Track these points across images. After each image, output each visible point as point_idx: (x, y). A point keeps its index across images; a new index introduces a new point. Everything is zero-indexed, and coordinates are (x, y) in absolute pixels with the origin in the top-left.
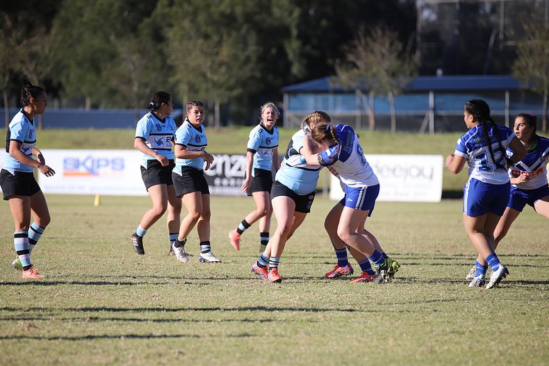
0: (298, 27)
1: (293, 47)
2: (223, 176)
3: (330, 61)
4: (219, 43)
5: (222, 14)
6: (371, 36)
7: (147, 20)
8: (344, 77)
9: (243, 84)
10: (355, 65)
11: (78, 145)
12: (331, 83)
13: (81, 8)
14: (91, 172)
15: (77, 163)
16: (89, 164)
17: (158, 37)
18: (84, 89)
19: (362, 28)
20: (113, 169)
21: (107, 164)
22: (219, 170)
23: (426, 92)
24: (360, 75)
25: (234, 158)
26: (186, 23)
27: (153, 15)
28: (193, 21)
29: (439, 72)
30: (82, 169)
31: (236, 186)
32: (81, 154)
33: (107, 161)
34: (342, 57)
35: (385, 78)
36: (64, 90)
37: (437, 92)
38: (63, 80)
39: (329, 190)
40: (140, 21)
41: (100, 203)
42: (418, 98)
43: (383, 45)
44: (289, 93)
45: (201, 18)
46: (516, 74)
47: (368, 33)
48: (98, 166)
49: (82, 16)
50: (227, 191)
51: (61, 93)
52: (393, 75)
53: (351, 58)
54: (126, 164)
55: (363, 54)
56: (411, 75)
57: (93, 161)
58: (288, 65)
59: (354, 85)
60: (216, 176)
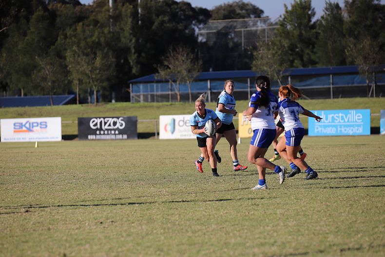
0: (134, 47)
1: (132, 58)
2: (101, 129)
3: (155, 66)
4: (95, 58)
5: (93, 42)
6: (176, 51)
7: (53, 47)
8: (163, 73)
9: (108, 79)
10: (168, 67)
11: (21, 115)
12: (156, 77)
13: (17, 42)
14: (29, 130)
15: (21, 125)
16: (28, 125)
17: (60, 56)
18: (20, 86)
19: (171, 47)
20: (41, 127)
21: (37, 126)
22: (99, 126)
23: (206, 80)
24: (172, 72)
25: (106, 119)
26: (75, 48)
27: (56, 44)
28: (78, 46)
29: (211, 70)
30: (24, 129)
31: (108, 134)
32: (23, 121)
33: (37, 123)
34: (161, 63)
35: (185, 73)
36: (9, 86)
37: (212, 80)
38: (8, 81)
39: (158, 134)
40: (49, 47)
41: (38, 146)
42: (202, 83)
43: (183, 56)
44: (132, 83)
45: (82, 45)
46: (254, 68)
47: (174, 50)
48: (33, 126)
49: (17, 46)
50: (103, 137)
51: (7, 88)
52: (189, 71)
53: (166, 63)
54: (48, 124)
55: (173, 61)
56: (198, 71)
57: (30, 124)
58: (131, 68)
59: (168, 77)
60: (97, 129)
